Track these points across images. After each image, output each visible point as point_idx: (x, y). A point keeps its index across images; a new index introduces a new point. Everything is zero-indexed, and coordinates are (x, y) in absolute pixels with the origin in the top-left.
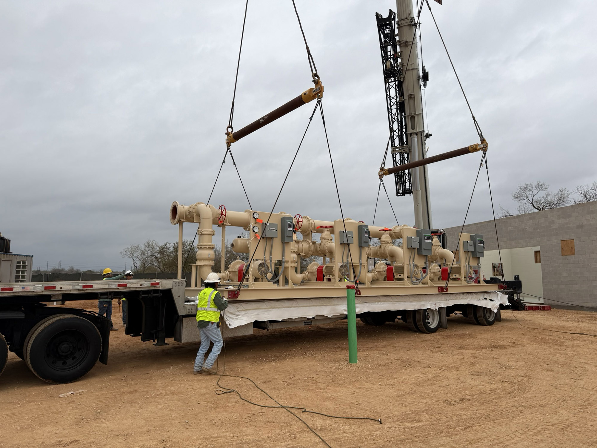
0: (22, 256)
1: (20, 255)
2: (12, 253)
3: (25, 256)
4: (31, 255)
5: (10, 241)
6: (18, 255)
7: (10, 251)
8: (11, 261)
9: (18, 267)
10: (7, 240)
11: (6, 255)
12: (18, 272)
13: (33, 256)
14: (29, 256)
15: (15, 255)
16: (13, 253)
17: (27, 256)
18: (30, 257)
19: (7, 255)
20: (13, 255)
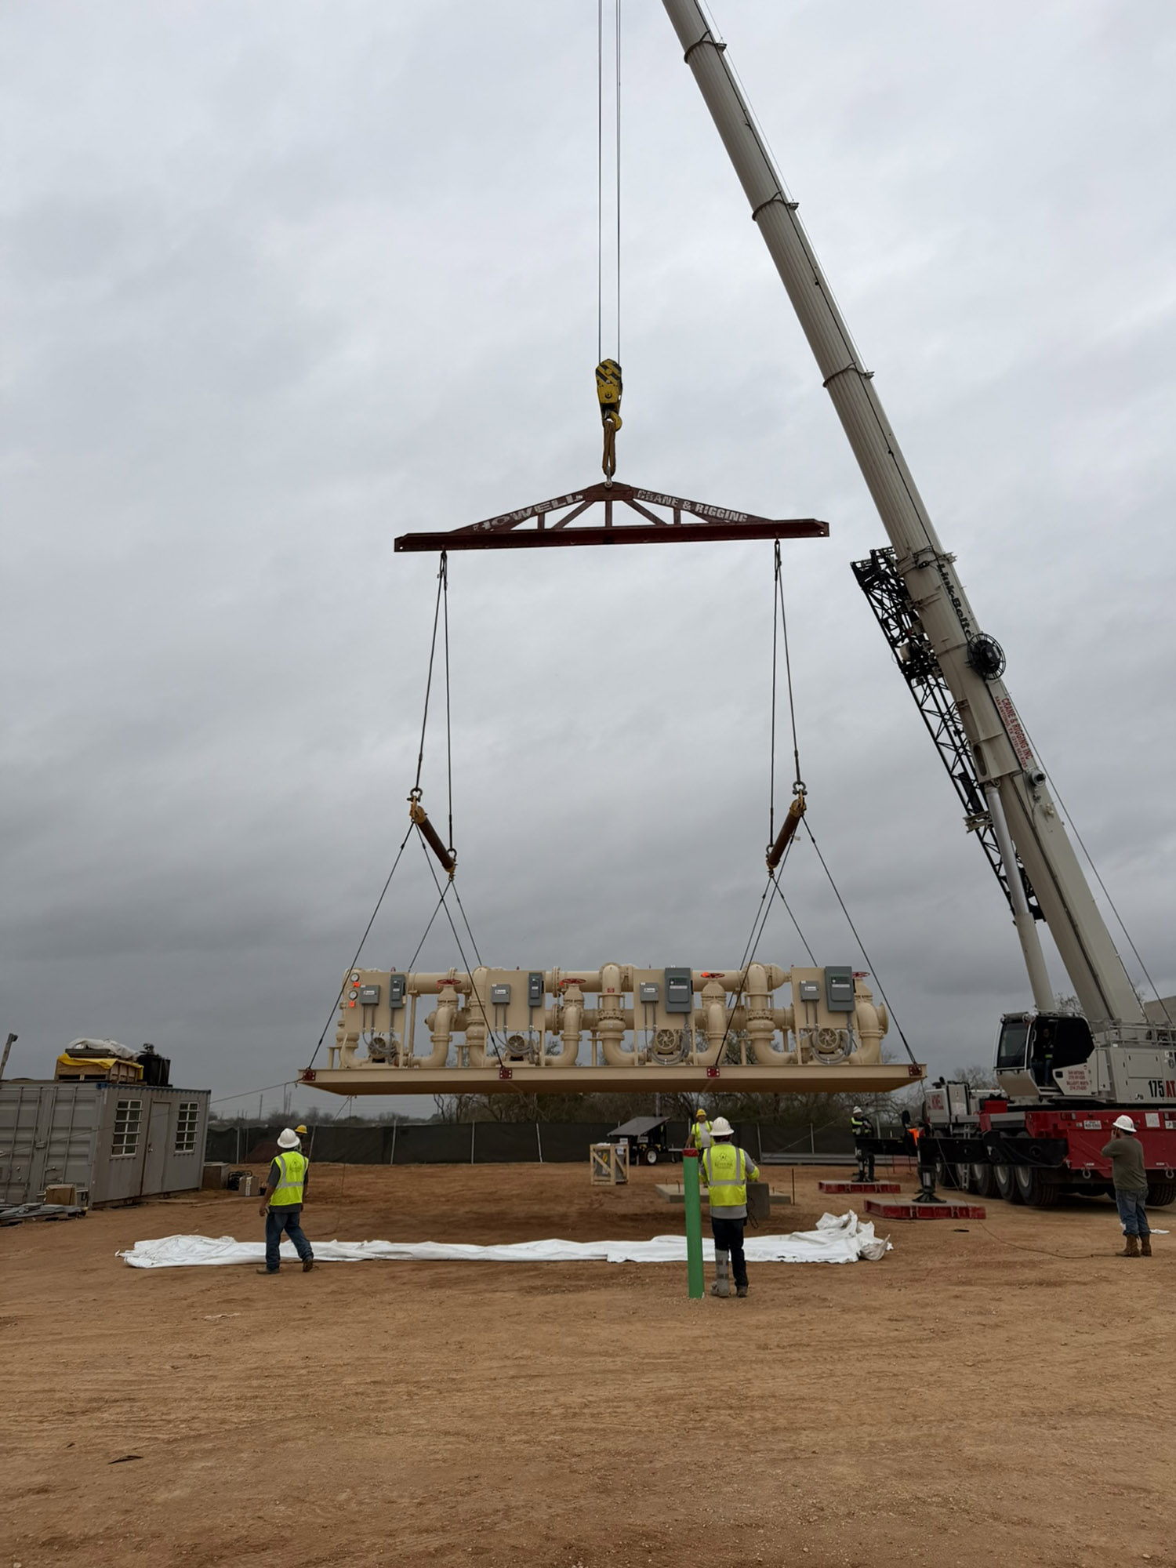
0: (191, 1091)
1: (186, 1091)
2: (171, 1086)
3: (195, 1091)
4: (207, 1089)
5: (169, 1061)
6: (182, 1091)
7: (169, 1083)
8: (170, 1103)
9: (182, 1115)
10: (163, 1061)
11: (160, 1091)
12: (181, 1126)
13: (210, 1092)
14: (204, 1092)
15: (177, 1090)
16: (174, 1087)
17: (199, 1092)
18: (205, 1094)
19: (163, 1090)
20: (173, 1090)
